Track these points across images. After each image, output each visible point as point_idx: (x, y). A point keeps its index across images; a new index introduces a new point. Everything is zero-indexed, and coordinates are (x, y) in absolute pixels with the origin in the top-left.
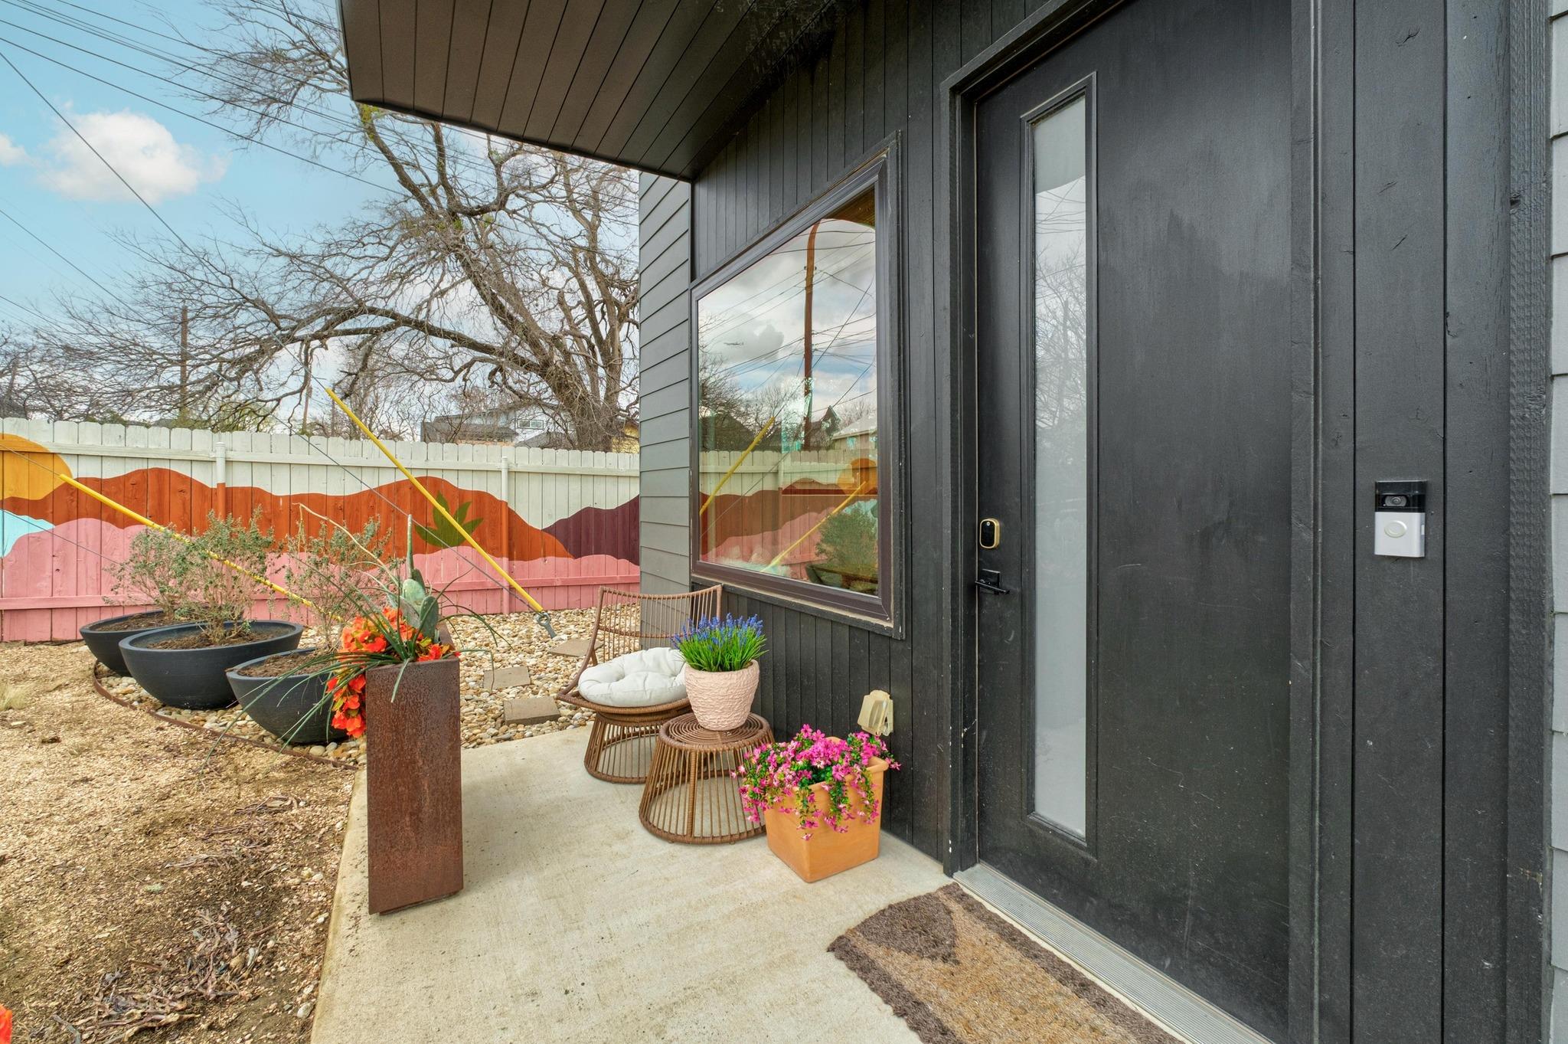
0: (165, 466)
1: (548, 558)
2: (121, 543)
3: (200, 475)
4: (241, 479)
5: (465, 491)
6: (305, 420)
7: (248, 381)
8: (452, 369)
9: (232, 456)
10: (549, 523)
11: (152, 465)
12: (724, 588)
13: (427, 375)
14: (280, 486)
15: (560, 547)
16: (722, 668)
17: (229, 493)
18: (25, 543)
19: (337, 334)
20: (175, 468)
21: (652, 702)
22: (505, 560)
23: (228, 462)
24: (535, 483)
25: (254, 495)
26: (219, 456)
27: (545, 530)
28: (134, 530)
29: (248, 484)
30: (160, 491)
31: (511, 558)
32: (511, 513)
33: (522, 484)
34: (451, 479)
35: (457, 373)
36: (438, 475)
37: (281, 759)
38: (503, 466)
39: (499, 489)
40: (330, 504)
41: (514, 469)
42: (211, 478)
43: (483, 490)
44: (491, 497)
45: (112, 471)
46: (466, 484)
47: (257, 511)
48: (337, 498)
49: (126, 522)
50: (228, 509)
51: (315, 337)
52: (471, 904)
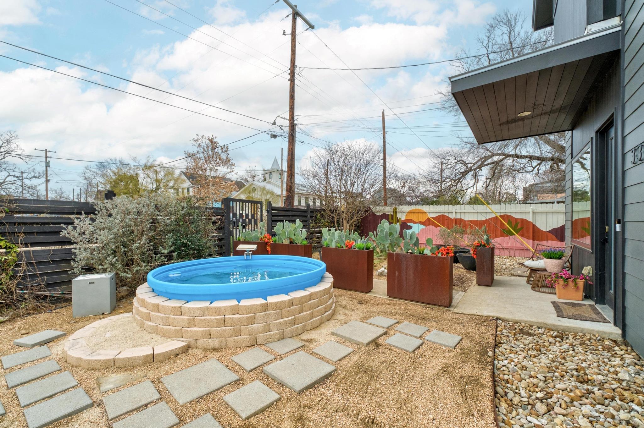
0: (444, 214)
1: (549, 241)
2: (437, 230)
3: (450, 216)
4: (458, 217)
5: (517, 219)
6: (476, 192)
7: (459, 184)
8: (532, 167)
9: (457, 211)
10: (549, 229)
11: (441, 214)
12: (574, 245)
13: (521, 171)
14: (467, 218)
15: (554, 237)
16: (551, 258)
17: (456, 220)
18: (422, 230)
19: (485, 165)
20: (446, 214)
21: (540, 267)
22: (531, 241)
23: (456, 213)
24: (544, 216)
25: (461, 220)
26: (454, 211)
27: (548, 231)
28: (439, 228)
29: (459, 218)
30: (443, 220)
31: (533, 240)
32: (534, 226)
33: (538, 217)
34: (513, 215)
35: (534, 168)
36: (509, 214)
37: (465, 271)
38: (531, 210)
39: (530, 218)
40: (478, 222)
41: (535, 211)
42: (452, 216)
43: (524, 218)
44: (527, 220)
45: (435, 215)
46: (518, 216)
47: (462, 224)
48: (480, 221)
49: (438, 226)
50: (456, 224)
51: (477, 168)
52: (491, 288)
